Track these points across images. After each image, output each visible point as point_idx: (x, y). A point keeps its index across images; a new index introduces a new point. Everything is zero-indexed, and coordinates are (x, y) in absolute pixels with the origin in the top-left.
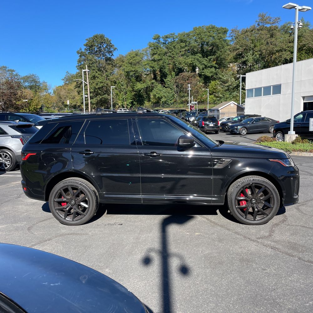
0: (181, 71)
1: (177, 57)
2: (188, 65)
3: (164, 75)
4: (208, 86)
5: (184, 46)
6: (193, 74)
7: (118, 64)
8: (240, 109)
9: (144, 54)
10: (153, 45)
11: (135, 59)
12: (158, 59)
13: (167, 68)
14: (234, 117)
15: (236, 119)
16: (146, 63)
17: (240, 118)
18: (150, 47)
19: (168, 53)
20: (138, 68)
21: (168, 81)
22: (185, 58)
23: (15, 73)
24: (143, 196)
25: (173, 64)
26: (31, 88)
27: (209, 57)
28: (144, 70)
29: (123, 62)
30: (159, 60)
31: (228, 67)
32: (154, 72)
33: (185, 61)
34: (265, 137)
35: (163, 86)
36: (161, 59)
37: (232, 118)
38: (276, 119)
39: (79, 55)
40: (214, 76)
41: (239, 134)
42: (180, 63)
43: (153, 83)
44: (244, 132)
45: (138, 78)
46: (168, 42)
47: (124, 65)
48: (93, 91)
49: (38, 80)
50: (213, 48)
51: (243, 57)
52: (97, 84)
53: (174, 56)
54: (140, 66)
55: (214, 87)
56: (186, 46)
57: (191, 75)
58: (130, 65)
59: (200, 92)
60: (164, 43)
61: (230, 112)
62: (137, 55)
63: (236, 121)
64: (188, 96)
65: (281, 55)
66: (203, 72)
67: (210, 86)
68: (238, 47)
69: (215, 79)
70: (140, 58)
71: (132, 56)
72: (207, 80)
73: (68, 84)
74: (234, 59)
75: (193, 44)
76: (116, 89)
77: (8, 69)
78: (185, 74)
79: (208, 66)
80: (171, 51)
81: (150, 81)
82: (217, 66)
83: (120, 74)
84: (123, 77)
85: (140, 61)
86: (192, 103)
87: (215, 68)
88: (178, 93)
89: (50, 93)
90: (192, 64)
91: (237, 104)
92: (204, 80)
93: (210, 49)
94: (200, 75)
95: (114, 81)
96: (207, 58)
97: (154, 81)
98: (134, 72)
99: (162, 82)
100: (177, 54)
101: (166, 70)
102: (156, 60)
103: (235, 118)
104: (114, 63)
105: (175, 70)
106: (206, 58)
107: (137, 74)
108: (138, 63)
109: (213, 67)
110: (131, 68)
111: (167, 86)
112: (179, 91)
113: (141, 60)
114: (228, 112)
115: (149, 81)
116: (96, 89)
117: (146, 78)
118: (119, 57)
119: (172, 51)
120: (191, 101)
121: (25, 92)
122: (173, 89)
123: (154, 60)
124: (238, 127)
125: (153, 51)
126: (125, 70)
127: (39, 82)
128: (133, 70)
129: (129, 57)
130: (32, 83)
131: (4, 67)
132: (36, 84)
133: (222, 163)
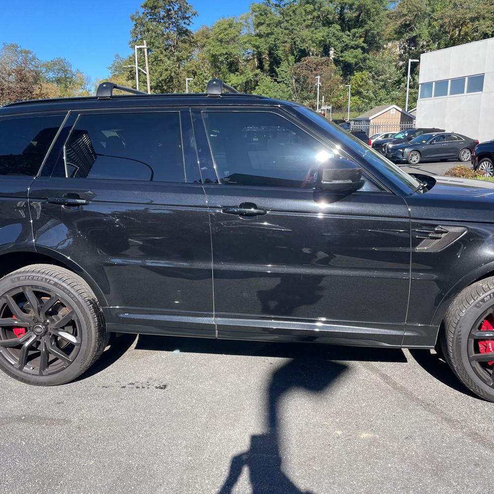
0: (304, 53)
1: (298, 29)
2: (316, 43)
3: (276, 61)
4: (350, 80)
5: (310, 10)
6: (324, 59)
7: (199, 41)
8: (407, 118)
9: (243, 25)
10: (259, 8)
11: (227, 33)
12: (266, 32)
13: (281, 48)
14: (397, 132)
15: (401, 136)
16: (245, 40)
17: (406, 135)
18: (254, 11)
19: (283, 22)
20: (232, 49)
21: (282, 71)
22: (313, 31)
23: (30, 56)
24: (219, 319)
25: (291, 42)
26: (58, 81)
27: (353, 31)
28: (243, 52)
29: (208, 38)
30: (268, 35)
31: (384, 49)
32: (259, 55)
33: (312, 37)
34: (462, 169)
35: (273, 80)
36: (272, 34)
37: (393, 134)
38: (473, 137)
39: (135, 23)
40: (361, 64)
41: (407, 162)
42: (303, 41)
43: (256, 75)
44: (416, 159)
45: (233, 67)
46: (284, 3)
47: (210, 43)
49: (70, 69)
50: (359, 15)
51: (411, 30)
52: (161, 75)
53: (293, 27)
54: (236, 45)
55: (360, 83)
56: (315, 10)
57: (321, 60)
58: (218, 43)
59: (335, 90)
60: (276, 5)
61: (389, 124)
62: (230, 26)
63: (400, 139)
64: (315, 97)
65: (477, 27)
66: (342, 57)
67: (353, 81)
68: (405, 11)
69: (361, 69)
70: (236, 31)
71: (222, 27)
72: (347, 69)
73: (118, 76)
74: (396, 34)
75: (327, 7)
76: (196, 84)
77: (19, 49)
78: (311, 58)
79: (349, 46)
80: (288, 18)
81: (252, 70)
82: (365, 45)
83: (203, 59)
84: (208, 65)
85: (237, 36)
86: (323, 108)
87: (363, 48)
88: (299, 91)
89: (89, 91)
90: (324, 41)
91: (401, 110)
92: (343, 70)
93: (355, 17)
94: (336, 62)
95: (193, 70)
96: (349, 31)
97: (258, 71)
98: (226, 56)
99: (273, 73)
100: (298, 24)
101: (280, 53)
102: (263, 36)
103: (398, 134)
104: (193, 38)
105: (295, 52)
106: (347, 32)
107: (231, 60)
108: (233, 39)
109: (359, 47)
110: (221, 48)
111: (280, 80)
112: (300, 89)
113: (238, 34)
114: (386, 124)
115: (249, 72)
116: (160, 81)
117: (245, 65)
118: (201, 30)
119: (290, 19)
120: (320, 107)
121: (47, 88)
122: (290, 85)
123: (260, 36)
124: (406, 149)
125: (259, 18)
126: (211, 52)
127: (71, 71)
128: (224, 52)
129: (217, 30)
130: (59, 73)
131: (13, 45)
132: (65, 75)
133: (440, 238)
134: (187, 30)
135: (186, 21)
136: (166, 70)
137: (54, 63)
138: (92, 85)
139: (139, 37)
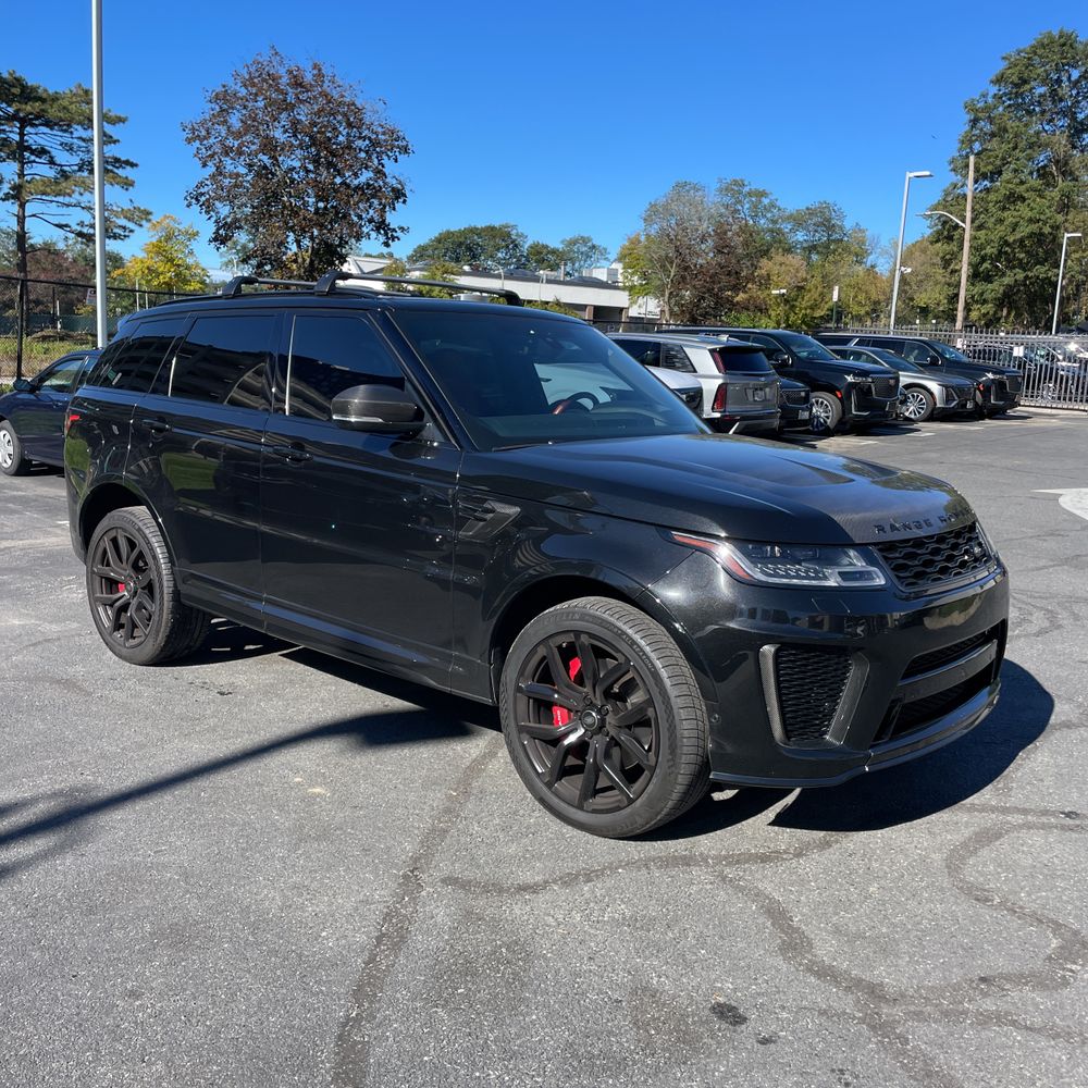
23: (766, 201)
39: (972, 117)
48: (996, 253)
49: (840, 223)
52: (1015, 226)
116: (1006, 243)
127: (841, 228)
130: (816, 231)
131: (735, 182)
132: (829, 236)
133: (485, 520)
136: (1030, 220)
137: (811, 212)
138: (880, 254)
139: (977, 147)
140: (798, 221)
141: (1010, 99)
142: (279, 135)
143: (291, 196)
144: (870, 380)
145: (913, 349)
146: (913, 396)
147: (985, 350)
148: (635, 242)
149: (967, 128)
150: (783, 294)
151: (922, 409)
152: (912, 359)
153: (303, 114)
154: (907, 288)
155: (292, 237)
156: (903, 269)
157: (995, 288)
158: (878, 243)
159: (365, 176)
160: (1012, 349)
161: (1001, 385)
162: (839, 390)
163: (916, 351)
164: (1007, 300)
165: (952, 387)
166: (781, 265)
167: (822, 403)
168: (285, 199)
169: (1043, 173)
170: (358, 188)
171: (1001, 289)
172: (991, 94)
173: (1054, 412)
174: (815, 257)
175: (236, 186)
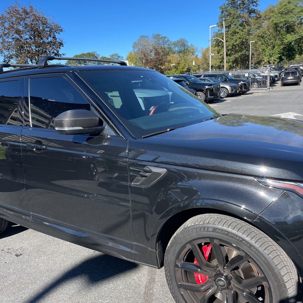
7: (267, 15)
11: (286, 8)
16: (299, 10)
20: (289, 18)
23: (166, 39)
29: (273, 13)
45: (290, 29)
47: (273, 16)
48: (232, 48)
52: (236, 41)
54: (293, 15)
58: (280, 15)
62: (289, 2)
70: (294, 5)
71: (284, 4)
77: (161, 36)
84: (272, 30)
89: (197, 56)
95: (262, 35)
98: (284, 23)
107: (288, 25)
108: (291, 11)
110: (281, 18)
116: (234, 45)
117: (299, 27)
126: (274, 22)
127: (187, 45)
128: (283, 21)
129: (279, 7)
130: (181, 47)
131: (157, 35)
132: (184, 48)
133: (146, 177)
134: (255, 10)
135: (254, 4)
136: (240, 38)
137: (179, 42)
138: (199, 52)
139: (224, 19)
140: (176, 44)
141: (231, 5)
142: (21, 28)
143: (27, 47)
144: (213, 87)
145: (219, 77)
146: (222, 90)
147: (237, 75)
148: (131, 54)
149: (221, 14)
150: (174, 65)
151: (225, 94)
152: (219, 79)
153: (28, 21)
154: (207, 61)
155: (29, 60)
156: (212, 54)
157: (232, 58)
158: (198, 49)
159: (50, 39)
160: (245, 74)
161: (245, 85)
162: (204, 91)
163: (220, 77)
164: (236, 61)
165: (233, 87)
166: (173, 57)
167: (199, 95)
168: (26, 48)
169: (241, 25)
170: (48, 43)
171: (234, 58)
172: (226, 4)
173: (258, 91)
174: (181, 54)
175: (9, 45)
